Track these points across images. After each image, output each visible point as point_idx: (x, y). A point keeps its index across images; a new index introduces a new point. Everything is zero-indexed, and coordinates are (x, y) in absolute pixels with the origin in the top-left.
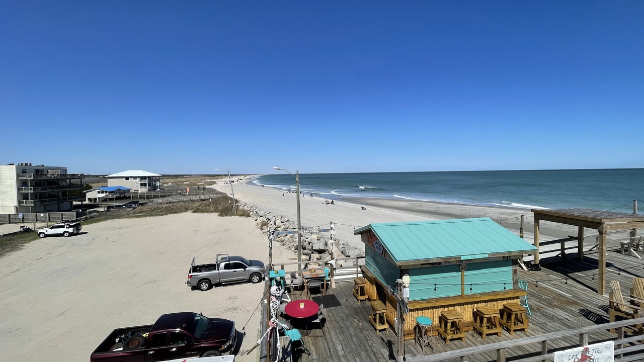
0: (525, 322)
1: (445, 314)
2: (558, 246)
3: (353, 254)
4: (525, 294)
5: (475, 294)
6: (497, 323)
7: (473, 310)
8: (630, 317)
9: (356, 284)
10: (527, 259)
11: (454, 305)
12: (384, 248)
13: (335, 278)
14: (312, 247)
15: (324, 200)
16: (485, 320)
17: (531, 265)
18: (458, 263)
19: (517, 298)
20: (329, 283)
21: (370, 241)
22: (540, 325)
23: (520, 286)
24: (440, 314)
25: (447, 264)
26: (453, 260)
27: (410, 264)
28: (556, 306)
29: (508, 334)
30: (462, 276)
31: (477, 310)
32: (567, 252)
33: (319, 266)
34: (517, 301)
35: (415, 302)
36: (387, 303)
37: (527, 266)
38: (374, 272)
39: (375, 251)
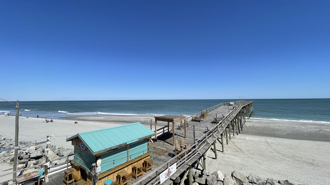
0: (151, 166)
1: (119, 174)
2: (162, 130)
3: (66, 153)
4: (151, 153)
5: (133, 159)
6: (142, 170)
7: (132, 167)
8: (180, 152)
9: (66, 173)
10: (153, 138)
11: (124, 168)
12: (86, 147)
13: (49, 174)
14: (30, 156)
15: (44, 120)
16: (137, 170)
17: (154, 140)
18: (126, 146)
19: (149, 155)
20: (43, 180)
21: (77, 144)
22: (156, 165)
23: (150, 150)
24: (117, 175)
25: (120, 148)
26: (123, 145)
27: (101, 152)
28: (161, 155)
29: (145, 173)
30: (128, 152)
31: (134, 167)
32: (165, 132)
33: (35, 169)
34: (149, 157)
35: (104, 173)
36: (87, 179)
37: (153, 141)
38: (80, 162)
39: (81, 149)
